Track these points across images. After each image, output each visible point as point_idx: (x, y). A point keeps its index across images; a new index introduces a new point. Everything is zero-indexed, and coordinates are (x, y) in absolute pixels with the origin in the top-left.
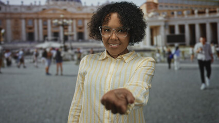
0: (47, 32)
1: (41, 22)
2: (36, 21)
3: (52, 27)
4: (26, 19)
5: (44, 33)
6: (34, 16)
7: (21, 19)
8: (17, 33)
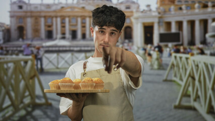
0: (65, 30)
1: (59, 20)
2: (54, 19)
3: (70, 25)
4: (45, 17)
5: (62, 30)
6: (53, 14)
7: (41, 17)
8: (36, 31)
